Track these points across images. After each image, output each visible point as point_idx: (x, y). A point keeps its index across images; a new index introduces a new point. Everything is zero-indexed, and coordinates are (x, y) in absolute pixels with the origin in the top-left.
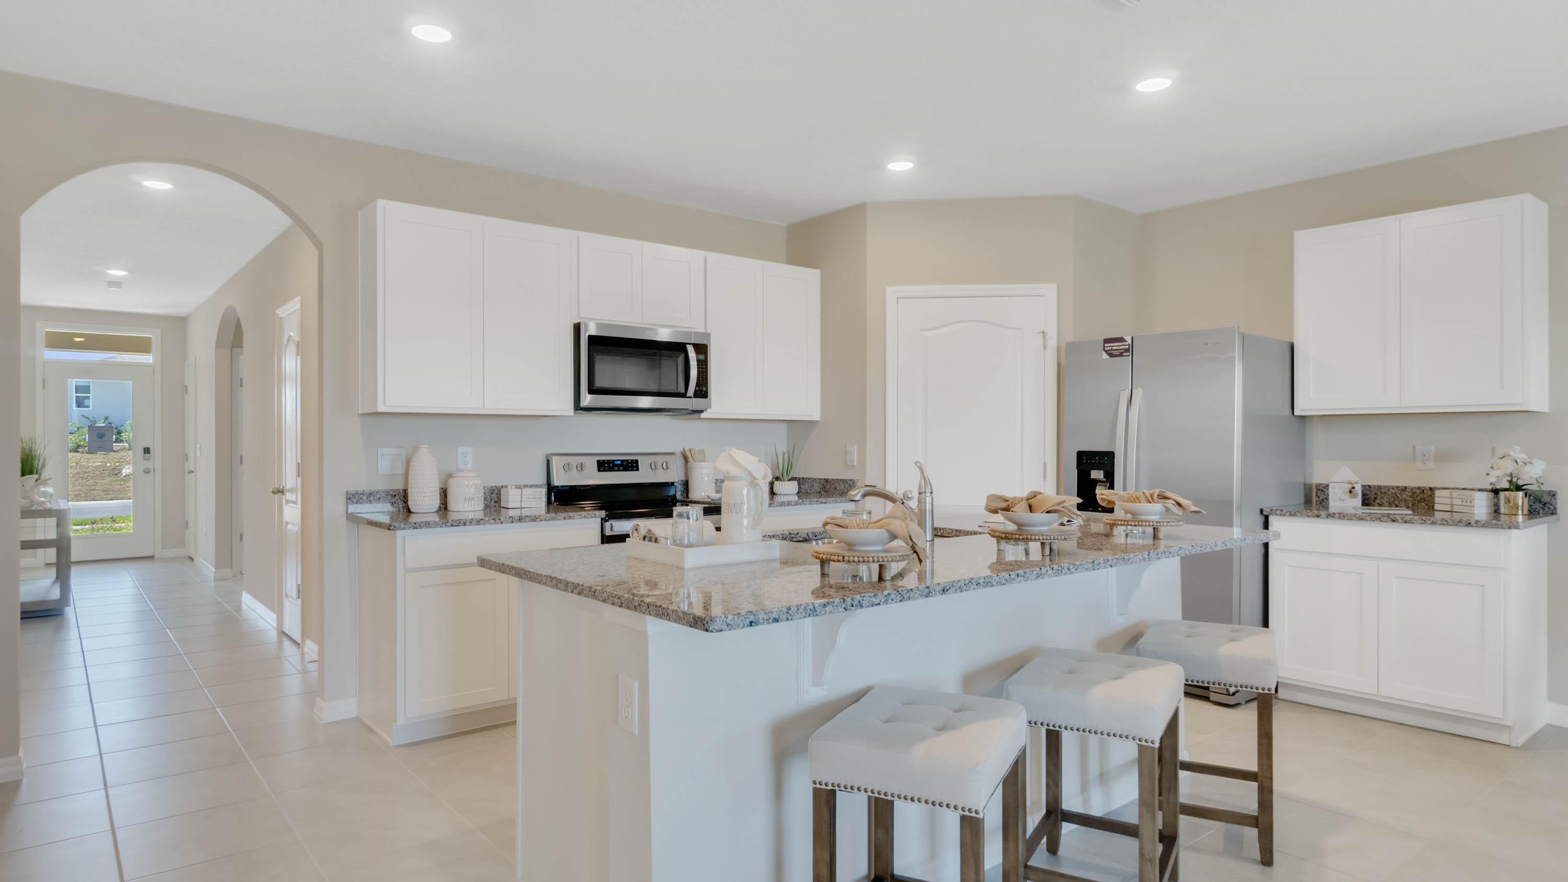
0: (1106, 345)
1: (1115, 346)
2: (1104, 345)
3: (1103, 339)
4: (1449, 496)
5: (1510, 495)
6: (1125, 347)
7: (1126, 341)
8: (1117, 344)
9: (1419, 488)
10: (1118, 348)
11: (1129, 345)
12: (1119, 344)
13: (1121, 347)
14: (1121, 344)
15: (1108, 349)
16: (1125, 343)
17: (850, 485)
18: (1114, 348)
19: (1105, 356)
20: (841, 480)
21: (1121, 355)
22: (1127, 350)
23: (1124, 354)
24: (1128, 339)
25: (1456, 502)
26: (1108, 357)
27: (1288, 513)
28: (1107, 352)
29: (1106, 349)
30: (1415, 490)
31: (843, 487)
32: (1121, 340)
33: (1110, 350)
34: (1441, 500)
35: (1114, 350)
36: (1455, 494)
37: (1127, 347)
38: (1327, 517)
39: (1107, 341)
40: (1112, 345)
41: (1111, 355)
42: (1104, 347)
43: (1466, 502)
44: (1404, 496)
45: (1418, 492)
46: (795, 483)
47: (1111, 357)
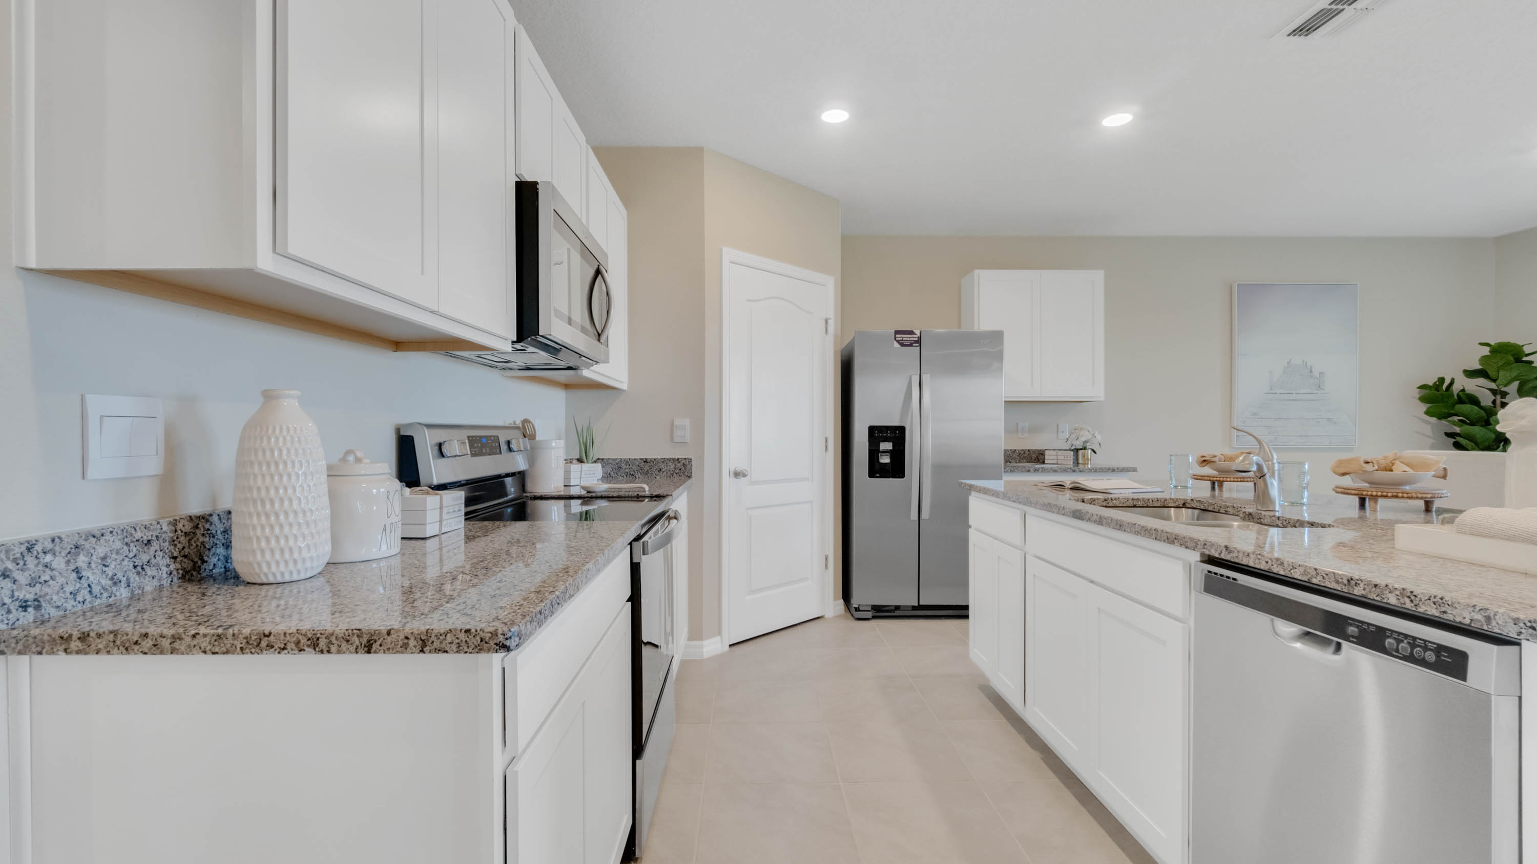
0: (897, 336)
1: (906, 337)
2: (895, 336)
3: (894, 331)
4: (1056, 454)
5: (1085, 452)
6: (914, 339)
7: (916, 334)
8: (907, 336)
9: (1022, 450)
10: (909, 339)
11: (918, 337)
12: (909, 336)
13: (911, 339)
14: (911, 336)
15: (899, 339)
16: (915, 336)
17: (684, 464)
18: (904, 339)
19: (896, 345)
20: (669, 460)
21: (911, 345)
22: (916, 342)
23: (914, 345)
24: (917, 332)
25: (1059, 458)
26: (899, 346)
27: (1009, 470)
28: (898, 341)
29: (897, 339)
30: (1020, 452)
31: (672, 467)
32: (911, 332)
33: (901, 340)
34: (1049, 457)
35: (905, 341)
36: (1060, 453)
37: (917, 339)
38: (1035, 471)
39: (897, 332)
40: (903, 336)
41: (902, 345)
42: (895, 338)
43: (1067, 457)
44: (1014, 456)
45: (1022, 452)
46: (599, 466)
47: (902, 346)
